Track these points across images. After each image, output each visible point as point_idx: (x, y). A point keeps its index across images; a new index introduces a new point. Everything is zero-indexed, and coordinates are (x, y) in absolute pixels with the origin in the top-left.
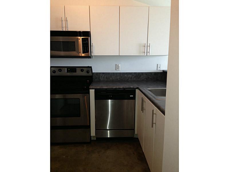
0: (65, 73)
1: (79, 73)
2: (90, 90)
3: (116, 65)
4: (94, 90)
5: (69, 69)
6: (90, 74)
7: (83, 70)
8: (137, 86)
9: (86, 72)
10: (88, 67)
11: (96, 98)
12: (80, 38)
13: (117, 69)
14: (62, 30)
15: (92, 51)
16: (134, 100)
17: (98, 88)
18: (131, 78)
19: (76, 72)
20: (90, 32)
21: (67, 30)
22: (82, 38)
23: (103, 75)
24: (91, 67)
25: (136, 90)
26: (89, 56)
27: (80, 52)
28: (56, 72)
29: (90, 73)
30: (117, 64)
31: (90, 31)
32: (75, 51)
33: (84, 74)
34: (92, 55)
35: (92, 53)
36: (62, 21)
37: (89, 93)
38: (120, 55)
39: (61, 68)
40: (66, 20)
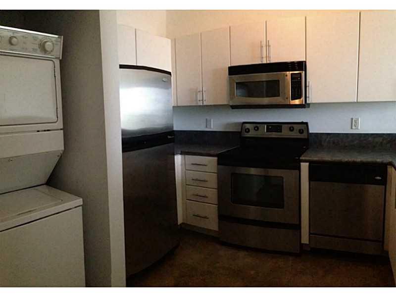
0: (263, 132)
1: (285, 133)
2: (302, 164)
3: (352, 119)
4: (308, 164)
5: (270, 127)
6: (304, 136)
7: (293, 127)
8: (390, 160)
9: (298, 131)
10: (302, 123)
11: (311, 178)
12: (289, 73)
13: (353, 127)
14: (260, 63)
15: (308, 96)
16: (384, 187)
17: (315, 159)
18: (381, 143)
19: (281, 132)
20: (305, 62)
21: (268, 62)
22: (292, 74)
23: (327, 138)
24: (306, 124)
25: (388, 166)
26: (303, 104)
27: (287, 98)
28: (251, 131)
29: (305, 133)
30: (353, 117)
31: (305, 60)
32: (279, 96)
33: (295, 135)
34: (308, 102)
35: (308, 99)
36: (262, 47)
37: (299, 168)
38: (358, 101)
39: (258, 125)
40: (268, 46)
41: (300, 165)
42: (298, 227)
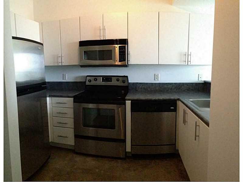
0: (100, 82)
1: (114, 83)
2: (126, 101)
3: (155, 75)
4: (130, 101)
5: (104, 79)
6: (126, 84)
7: (119, 79)
8: (178, 98)
9: (122, 81)
10: (124, 76)
11: (133, 110)
12: (117, 46)
13: (156, 79)
14: (100, 39)
15: (129, 60)
16: (175, 112)
17: (135, 98)
18: (171, 89)
19: (111, 81)
20: (128, 39)
21: (104, 39)
22: (119, 46)
23: (140, 85)
24: (127, 77)
25: (177, 101)
26: (126, 65)
27: (116, 61)
28: (92, 81)
30: (155, 73)
31: (127, 38)
32: (111, 59)
33: (119, 84)
34: (129, 63)
35: (129, 62)
36: (100, 30)
37: (125, 104)
38: (159, 64)
39: (97, 78)
40: (104, 29)
41: (125, 102)
42: (124, 141)
